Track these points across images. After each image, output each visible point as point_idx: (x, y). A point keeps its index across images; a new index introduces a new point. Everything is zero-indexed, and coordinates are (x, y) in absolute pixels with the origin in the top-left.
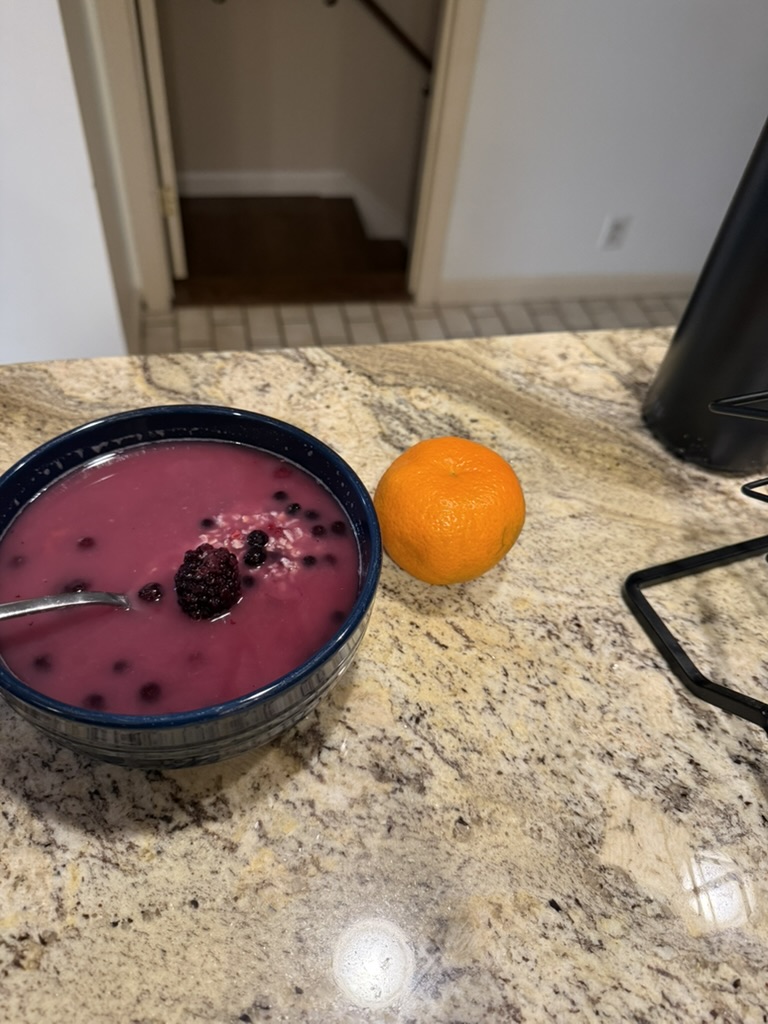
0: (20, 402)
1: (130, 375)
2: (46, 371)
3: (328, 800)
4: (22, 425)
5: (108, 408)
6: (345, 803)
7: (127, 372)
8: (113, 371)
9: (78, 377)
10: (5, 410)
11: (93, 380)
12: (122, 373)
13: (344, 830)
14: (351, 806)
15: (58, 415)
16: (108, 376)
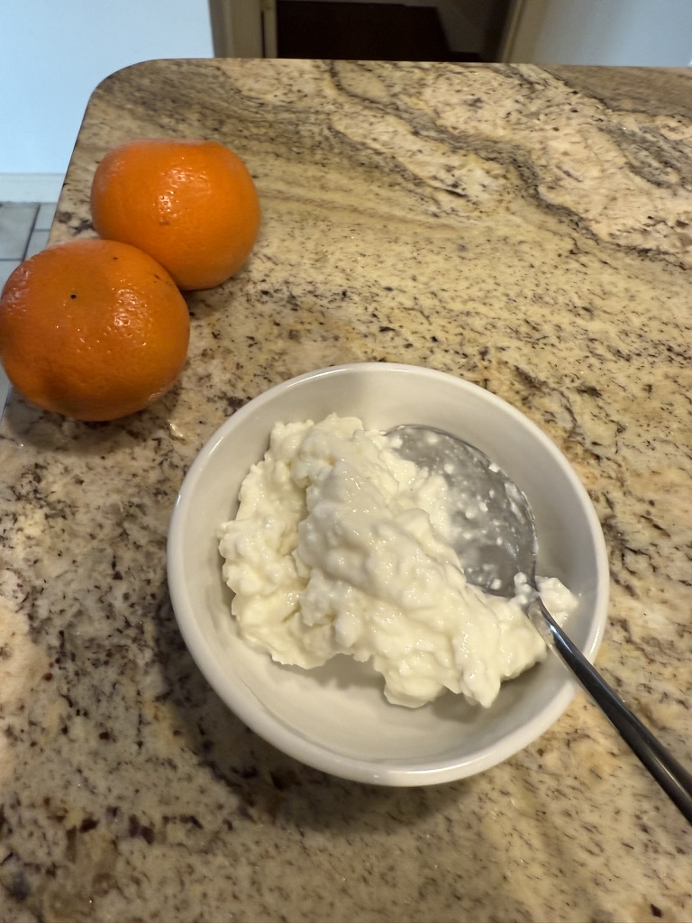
0: (192, 99)
1: (316, 79)
2: (218, 69)
3: (646, 622)
4: (196, 124)
5: (294, 112)
6: (672, 628)
7: (311, 76)
8: (296, 74)
9: (257, 77)
10: (175, 105)
11: (274, 82)
12: (307, 76)
13: (677, 668)
14: (682, 636)
15: (236, 115)
16: (291, 79)
